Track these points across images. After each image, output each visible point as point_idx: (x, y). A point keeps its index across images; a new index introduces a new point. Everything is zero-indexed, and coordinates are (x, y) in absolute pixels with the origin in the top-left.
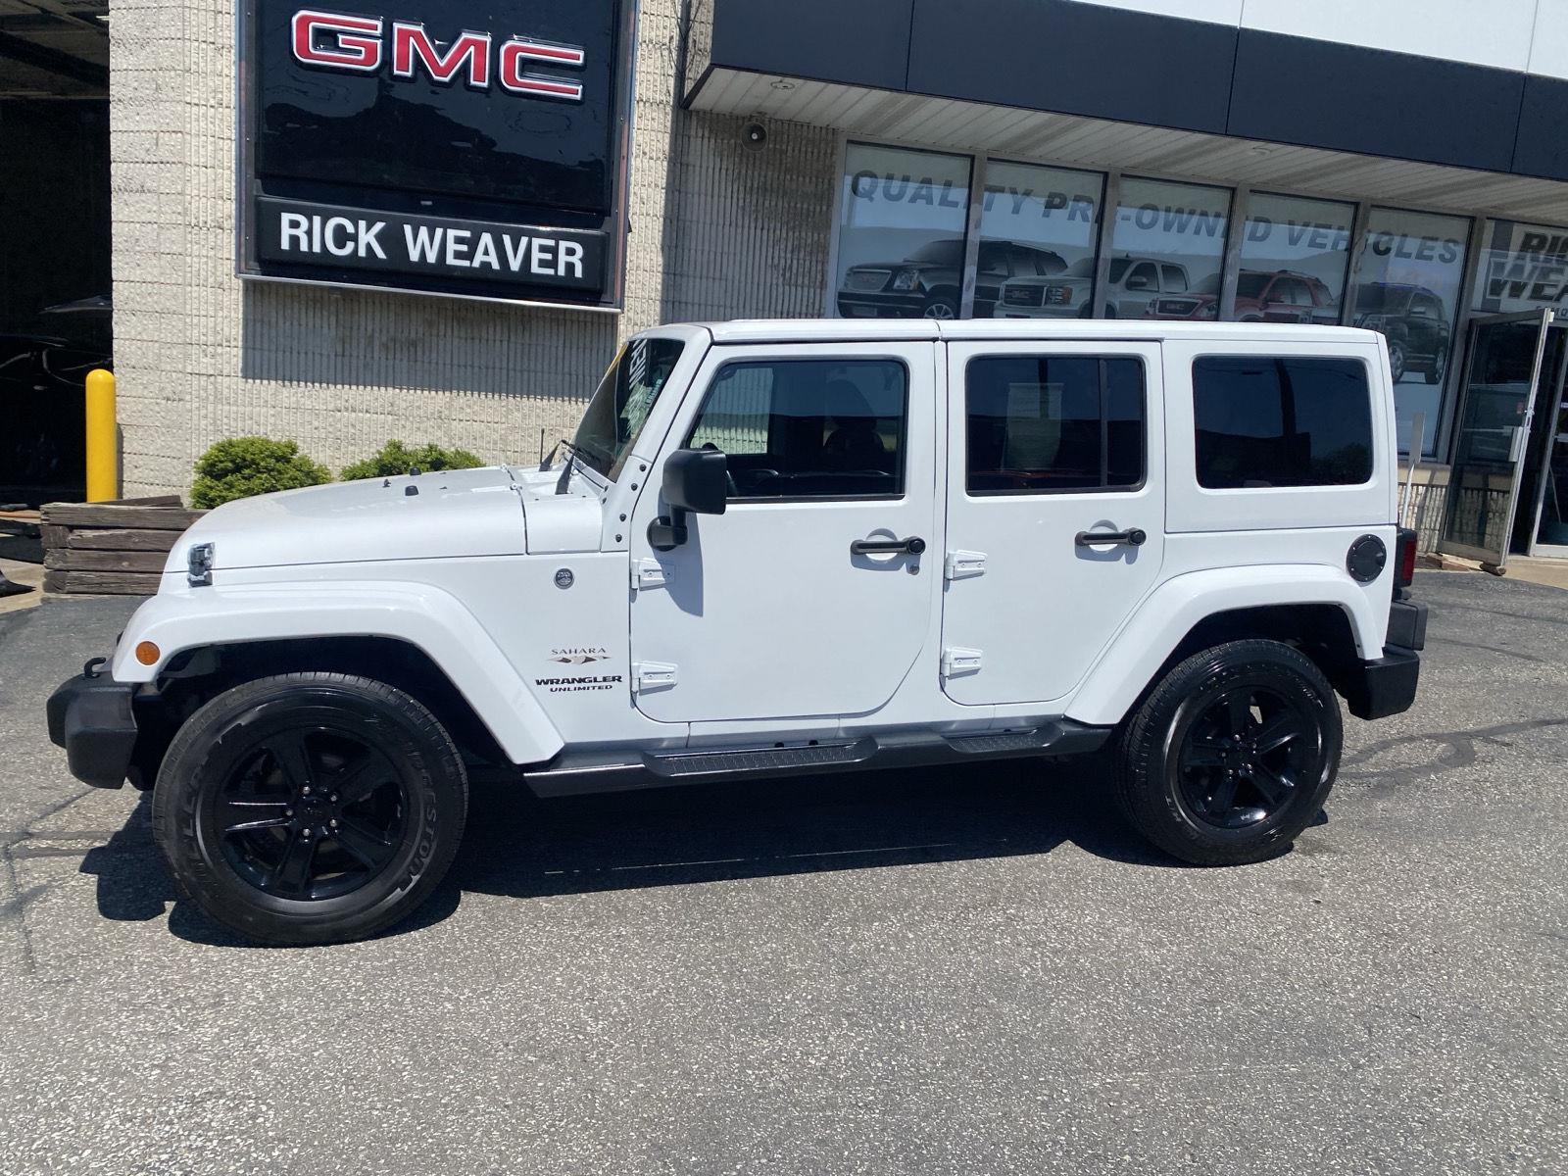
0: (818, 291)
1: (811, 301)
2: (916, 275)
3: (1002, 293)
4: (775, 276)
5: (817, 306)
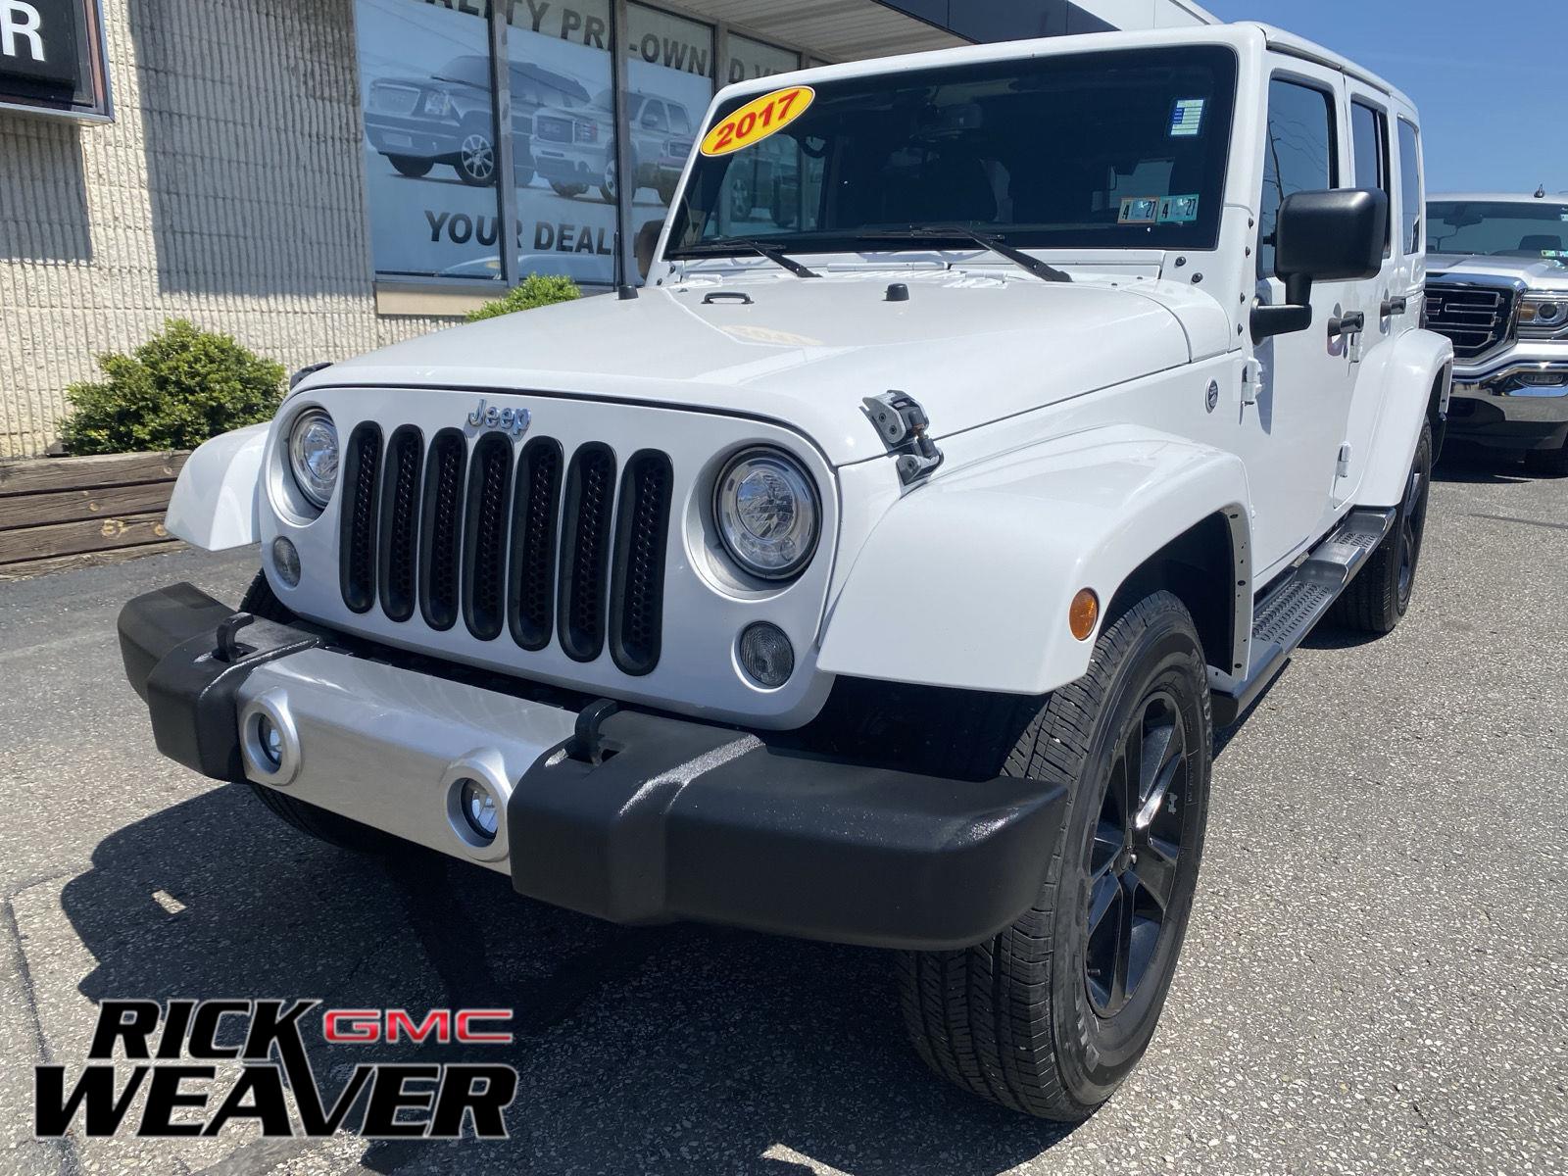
0: (350, 108)
1: (344, 121)
2: (447, 97)
3: (535, 125)
4: (294, 83)
5: (353, 130)
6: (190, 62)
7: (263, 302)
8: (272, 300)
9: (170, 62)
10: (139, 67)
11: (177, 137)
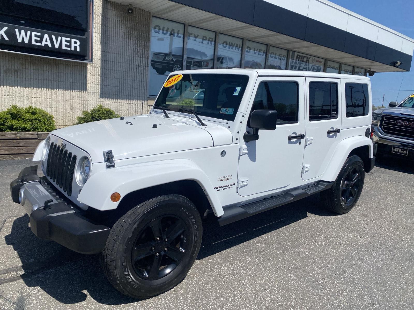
0: (147, 59)
1: (145, 62)
2: (171, 56)
3: (192, 63)
4: (134, 54)
5: (147, 64)
6: (112, 50)
7: (122, 101)
8: (124, 100)
9: (108, 50)
10: (101, 51)
11: (107, 66)
